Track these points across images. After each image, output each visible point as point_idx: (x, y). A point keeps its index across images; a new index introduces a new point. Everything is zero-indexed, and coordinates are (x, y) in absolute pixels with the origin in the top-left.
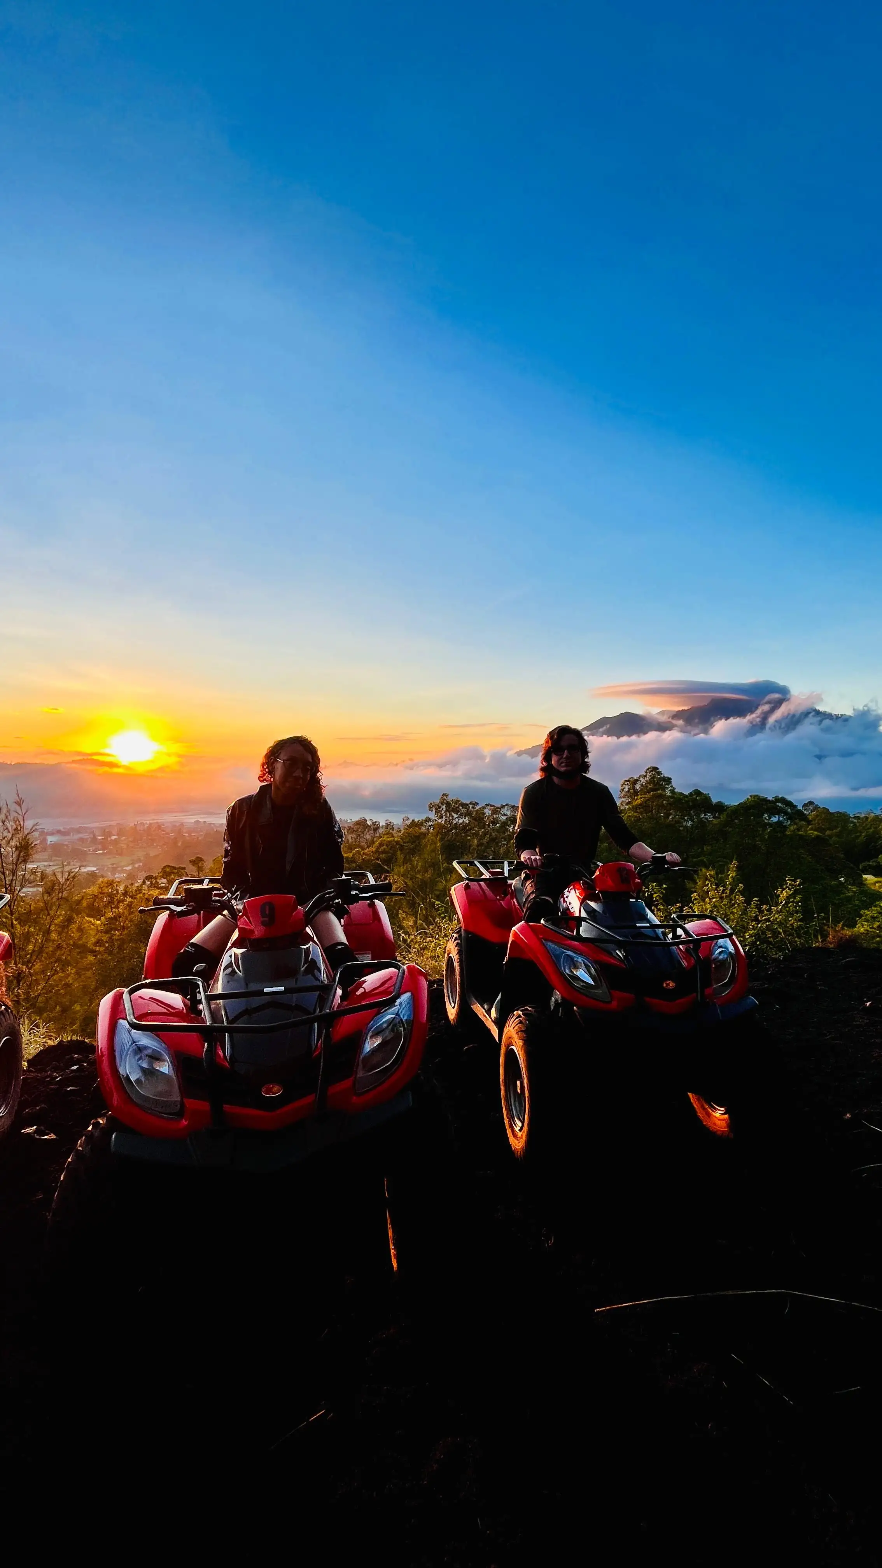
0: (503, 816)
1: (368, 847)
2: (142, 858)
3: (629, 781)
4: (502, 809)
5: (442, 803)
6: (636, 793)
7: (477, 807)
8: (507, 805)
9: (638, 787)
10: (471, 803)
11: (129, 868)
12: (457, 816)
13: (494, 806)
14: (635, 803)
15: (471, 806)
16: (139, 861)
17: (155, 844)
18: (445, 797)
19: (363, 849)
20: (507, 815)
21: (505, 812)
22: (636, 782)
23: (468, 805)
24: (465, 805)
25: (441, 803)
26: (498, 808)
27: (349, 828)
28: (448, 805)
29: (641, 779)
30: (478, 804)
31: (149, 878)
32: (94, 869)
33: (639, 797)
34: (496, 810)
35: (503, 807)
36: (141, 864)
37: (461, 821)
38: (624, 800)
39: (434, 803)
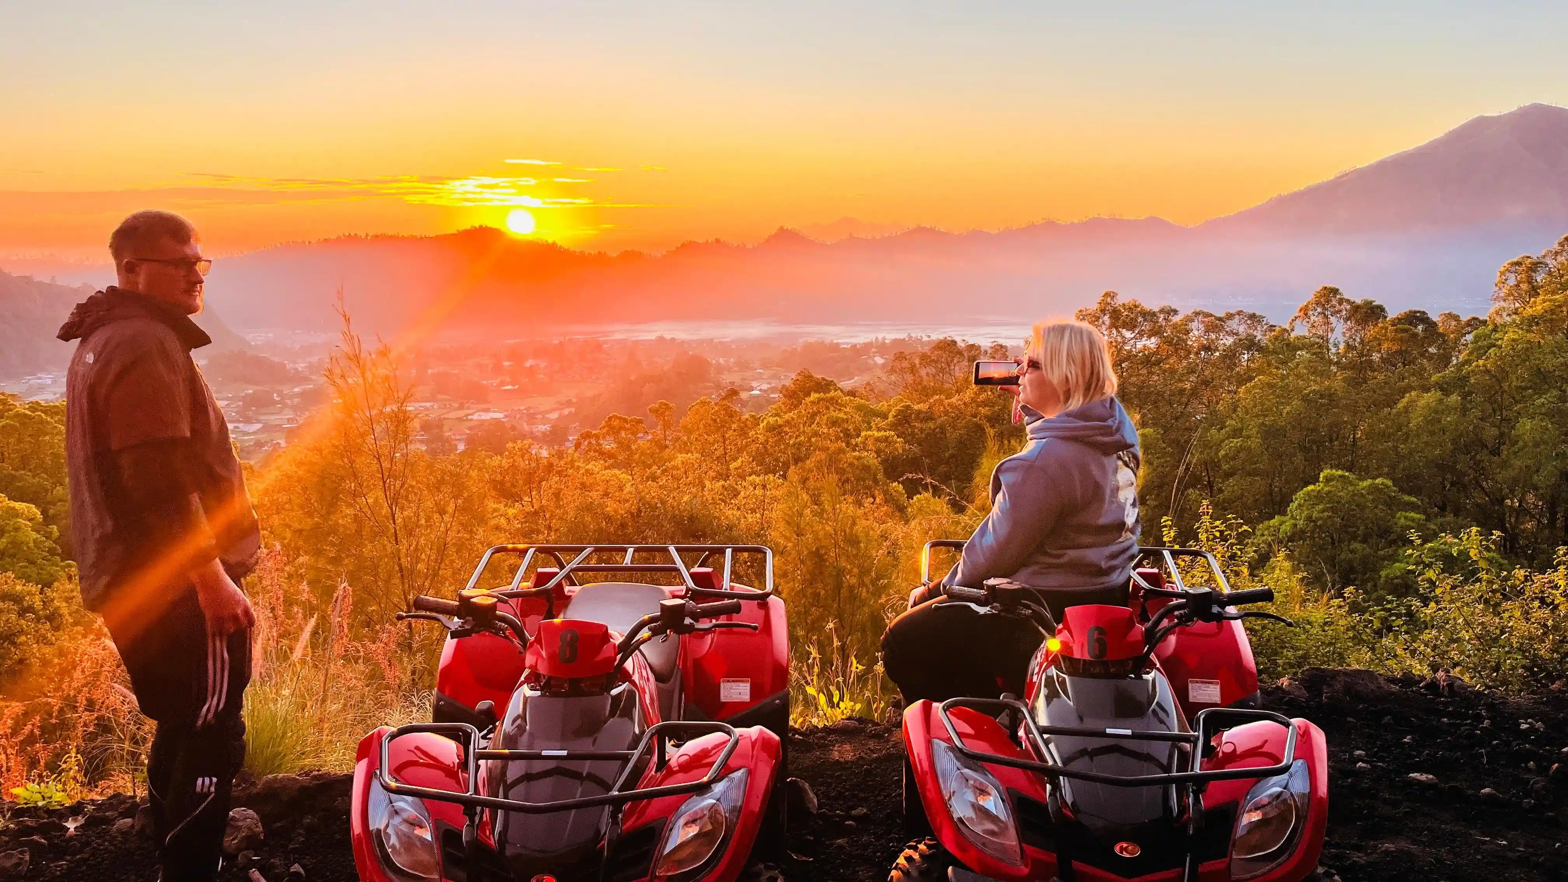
0: (1229, 335)
1: (958, 391)
2: (574, 400)
3: (1518, 264)
4: (1229, 322)
5: (1103, 311)
6: (1534, 291)
7: (1176, 319)
8: (1239, 313)
9: (1540, 277)
10: (1162, 311)
11: (554, 416)
12: (1133, 336)
13: (1211, 315)
14: (1529, 311)
15: (1162, 316)
16: (569, 403)
17: (594, 377)
18: (1109, 300)
19: (948, 397)
20: (1237, 334)
21: (1235, 326)
22: (1535, 267)
23: (1154, 314)
24: (1145, 314)
25: (1101, 311)
26: (1220, 319)
27: (924, 357)
28: (1115, 314)
29: (1548, 261)
30: (1175, 312)
31: (587, 436)
32: (500, 416)
33: (1541, 297)
34: (1216, 325)
35: (1230, 316)
36: (573, 410)
37: (1139, 345)
38: (1502, 304)
39: (1086, 310)
